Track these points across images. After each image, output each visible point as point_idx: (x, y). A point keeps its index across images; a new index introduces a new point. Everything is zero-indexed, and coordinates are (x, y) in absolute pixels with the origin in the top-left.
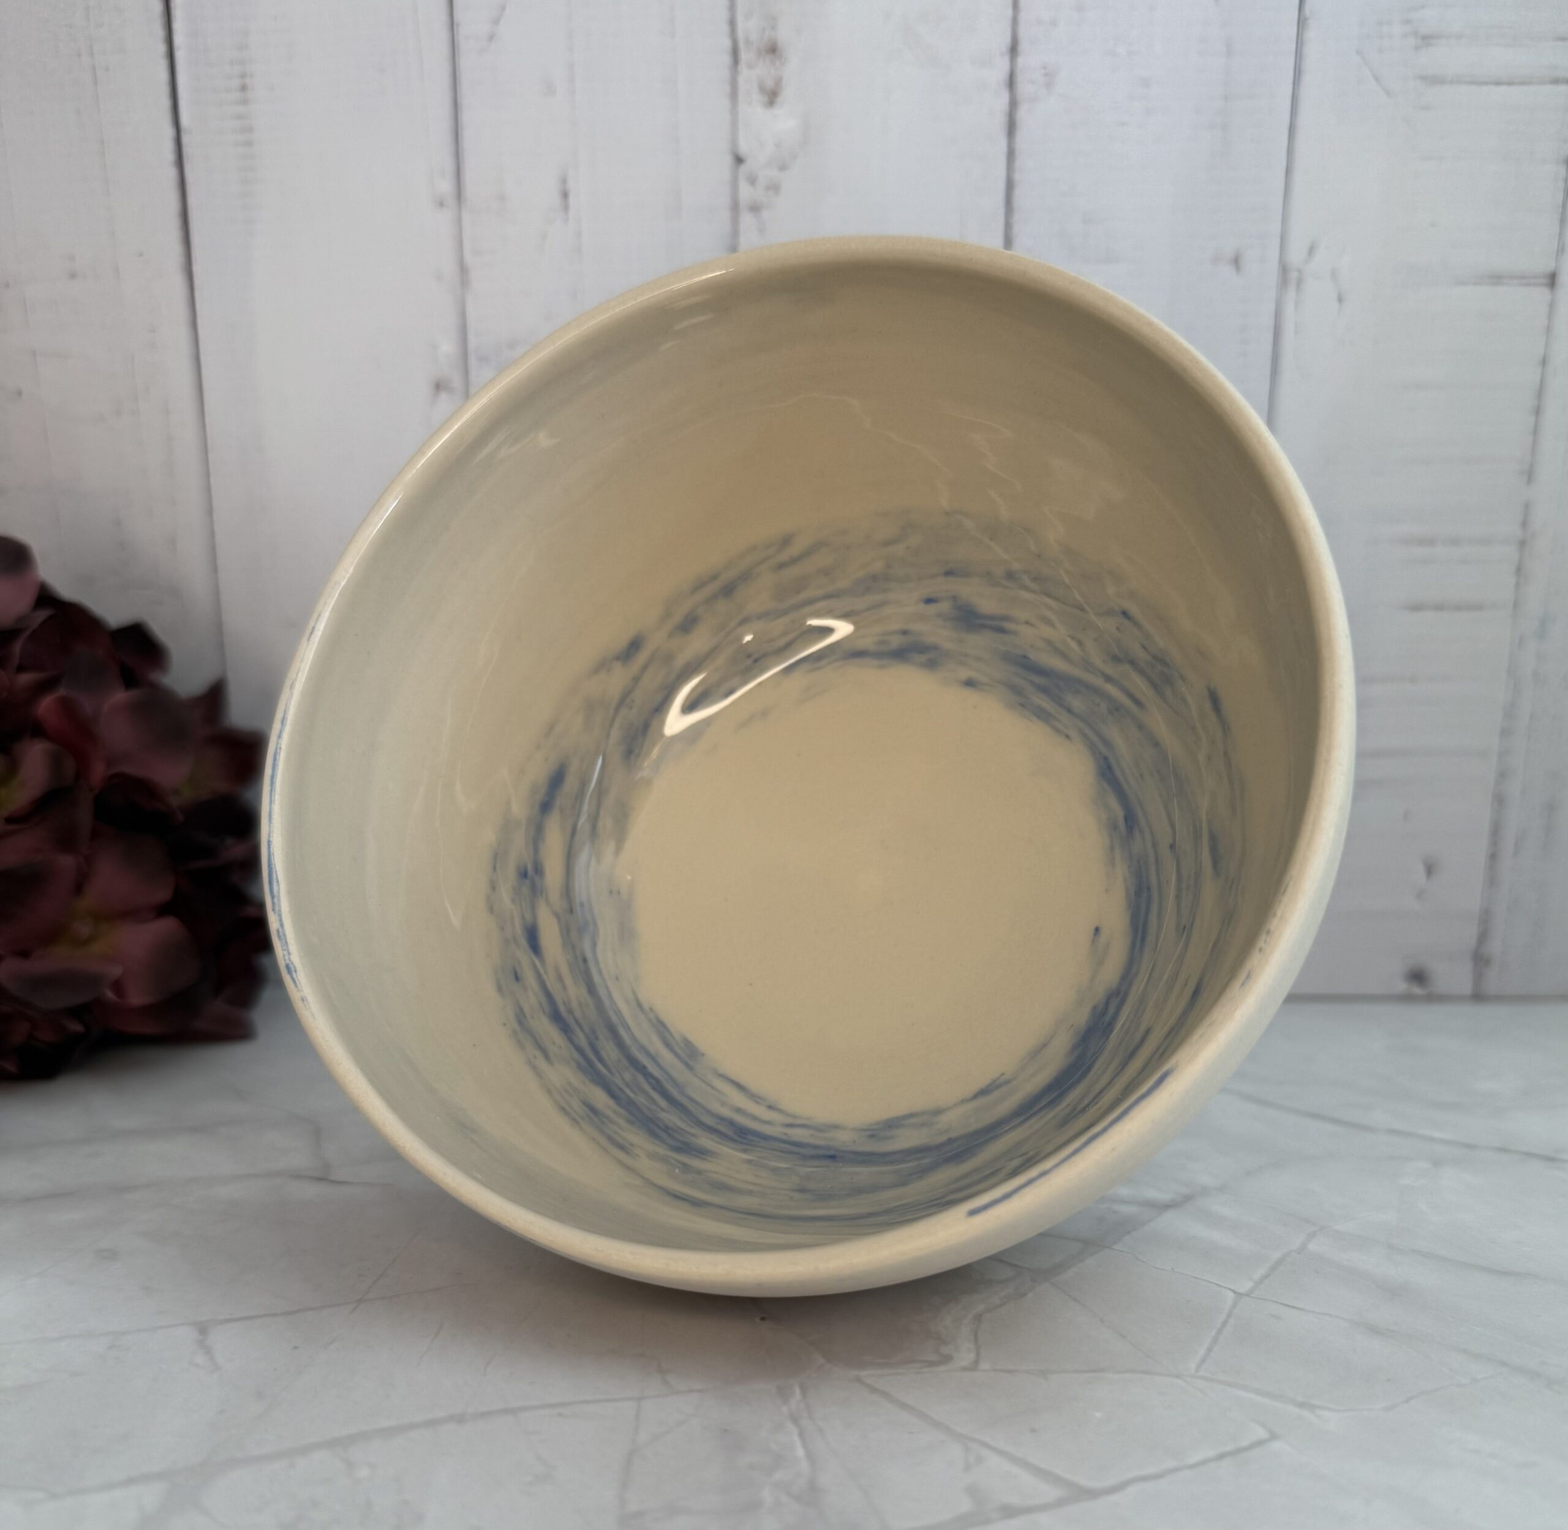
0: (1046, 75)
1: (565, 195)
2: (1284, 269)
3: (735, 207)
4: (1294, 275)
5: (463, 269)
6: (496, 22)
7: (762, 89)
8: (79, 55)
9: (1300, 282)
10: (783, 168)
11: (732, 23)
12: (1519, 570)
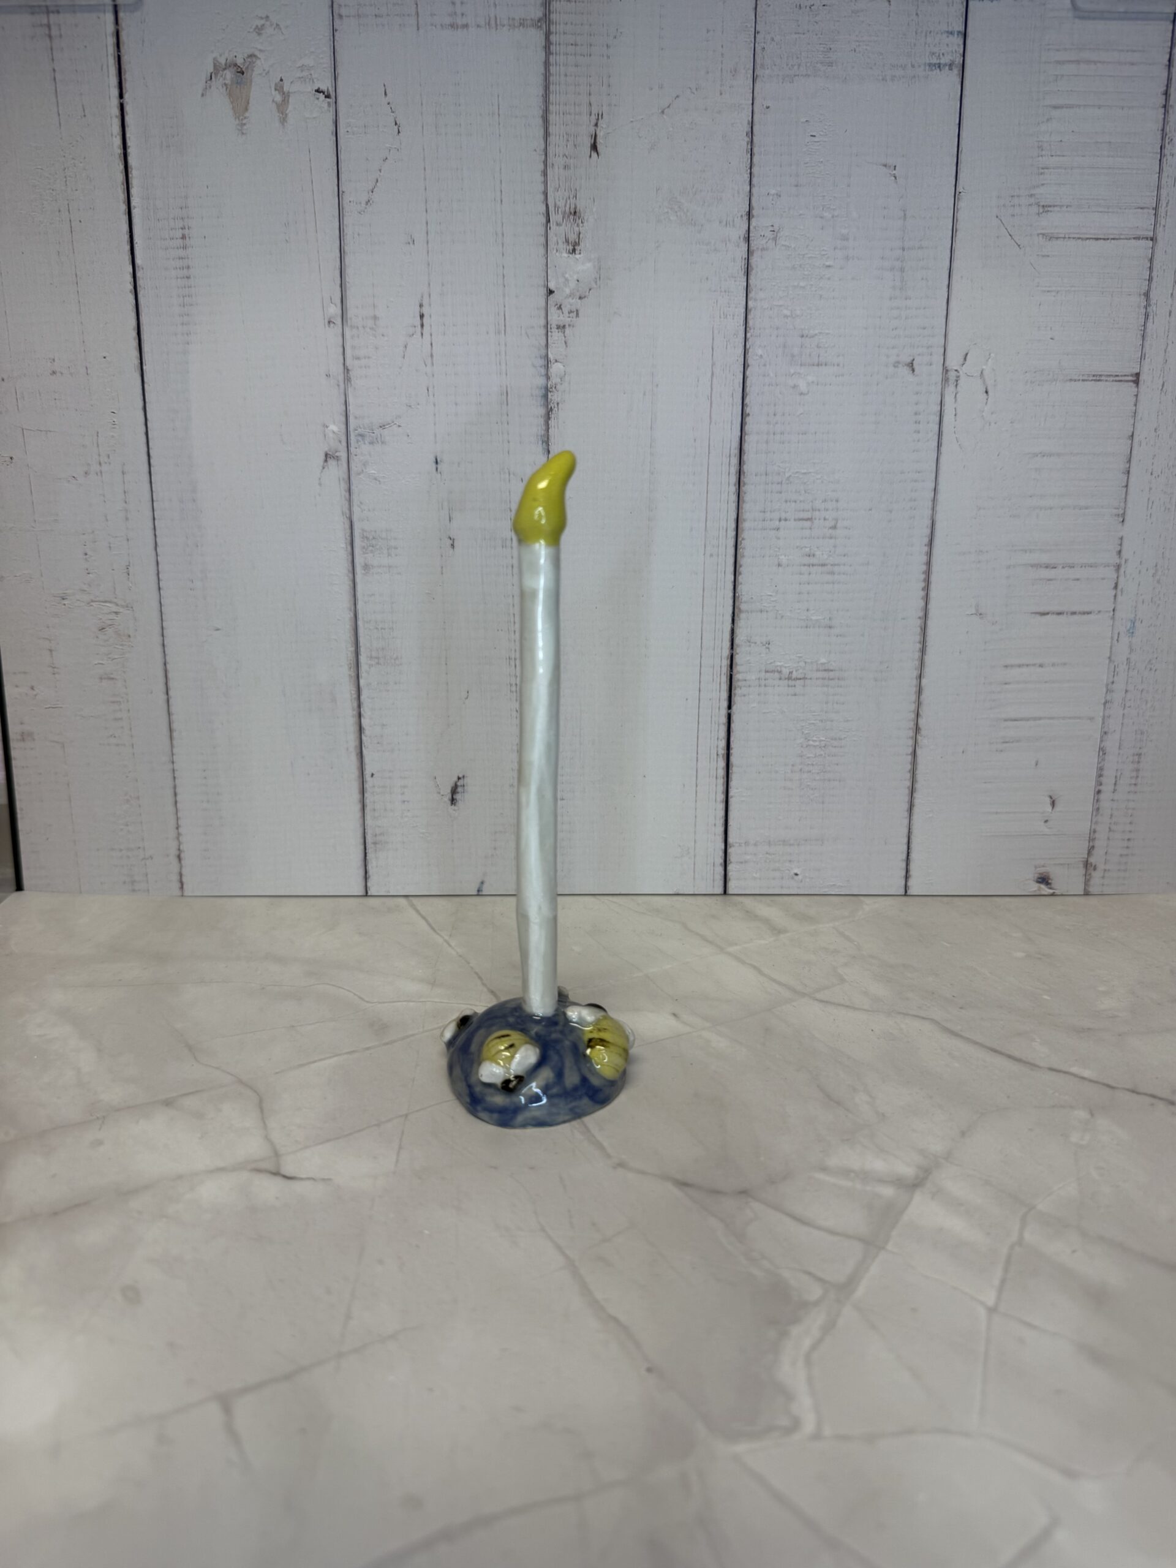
0: (774, 231)
1: (422, 316)
2: (946, 370)
3: (546, 326)
4: (952, 375)
5: (346, 370)
6: (372, 192)
7: (567, 241)
8: (59, 211)
9: (957, 381)
10: (580, 298)
11: (545, 194)
12: (1116, 587)
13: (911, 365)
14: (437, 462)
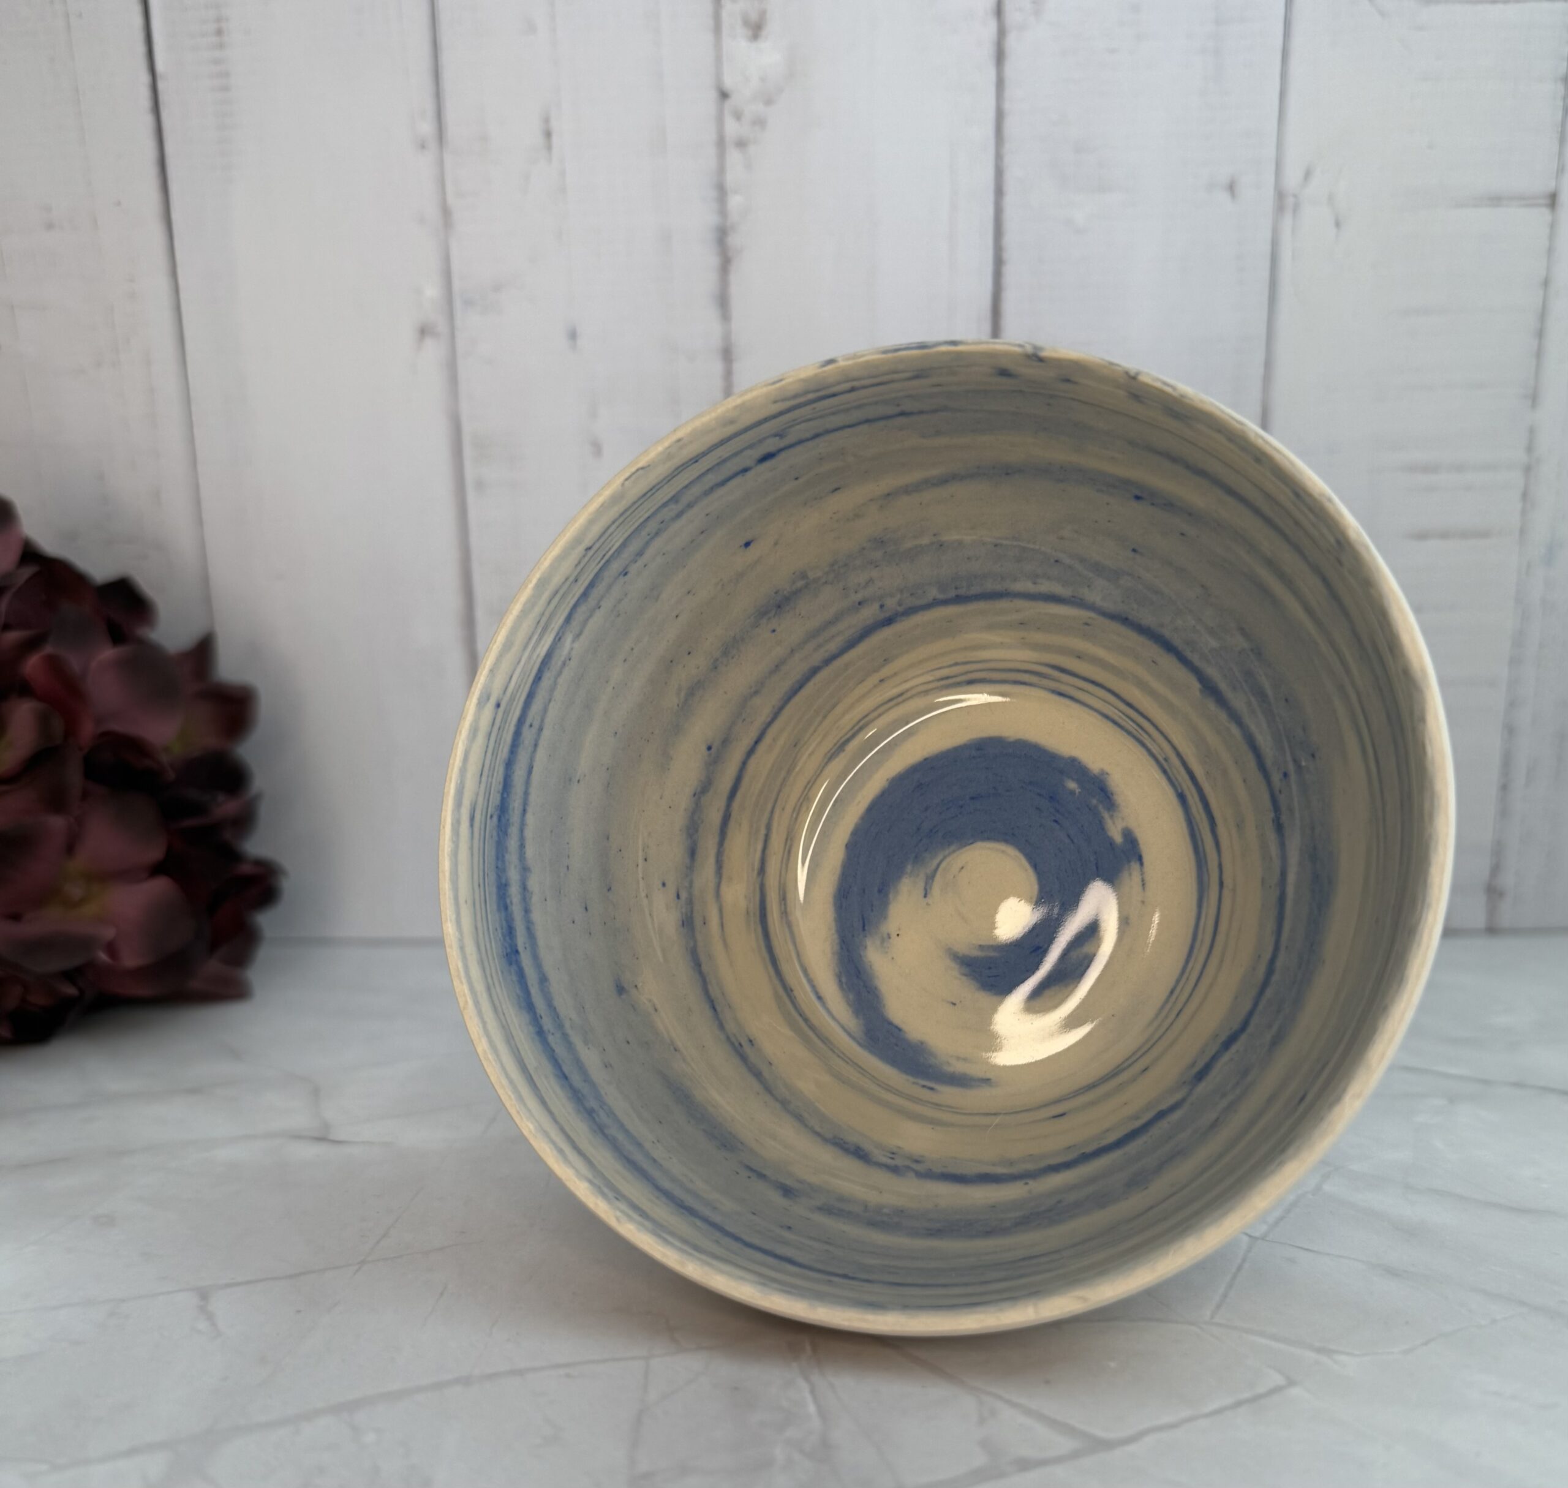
2: (1280, 195)
3: (721, 143)
4: (1291, 200)
5: (446, 211)
7: (746, 22)
9: (1297, 207)
10: (769, 102)
12: (1525, 495)
13: (1231, 188)
14: (573, 335)
